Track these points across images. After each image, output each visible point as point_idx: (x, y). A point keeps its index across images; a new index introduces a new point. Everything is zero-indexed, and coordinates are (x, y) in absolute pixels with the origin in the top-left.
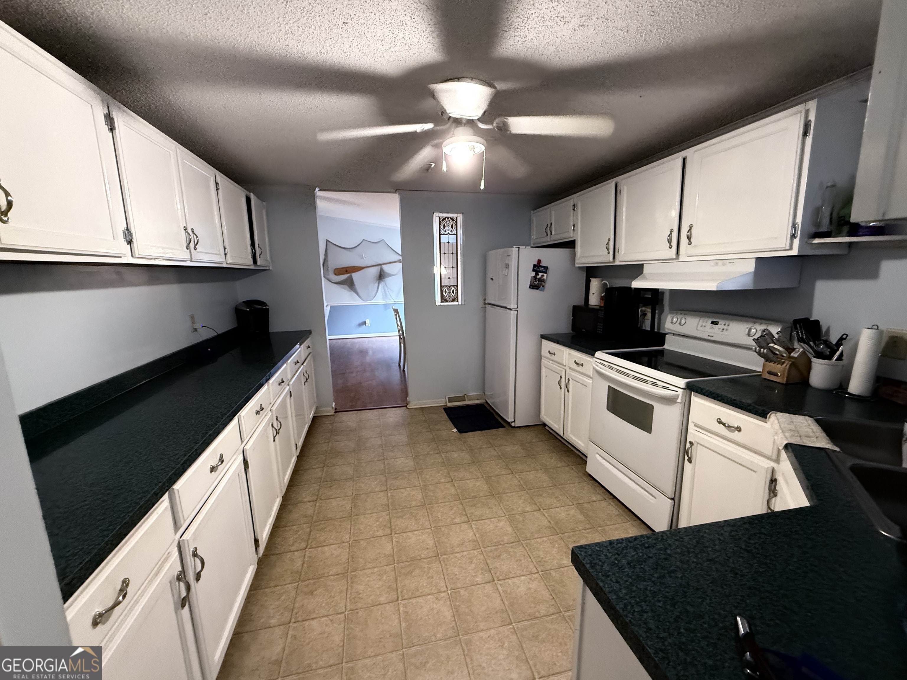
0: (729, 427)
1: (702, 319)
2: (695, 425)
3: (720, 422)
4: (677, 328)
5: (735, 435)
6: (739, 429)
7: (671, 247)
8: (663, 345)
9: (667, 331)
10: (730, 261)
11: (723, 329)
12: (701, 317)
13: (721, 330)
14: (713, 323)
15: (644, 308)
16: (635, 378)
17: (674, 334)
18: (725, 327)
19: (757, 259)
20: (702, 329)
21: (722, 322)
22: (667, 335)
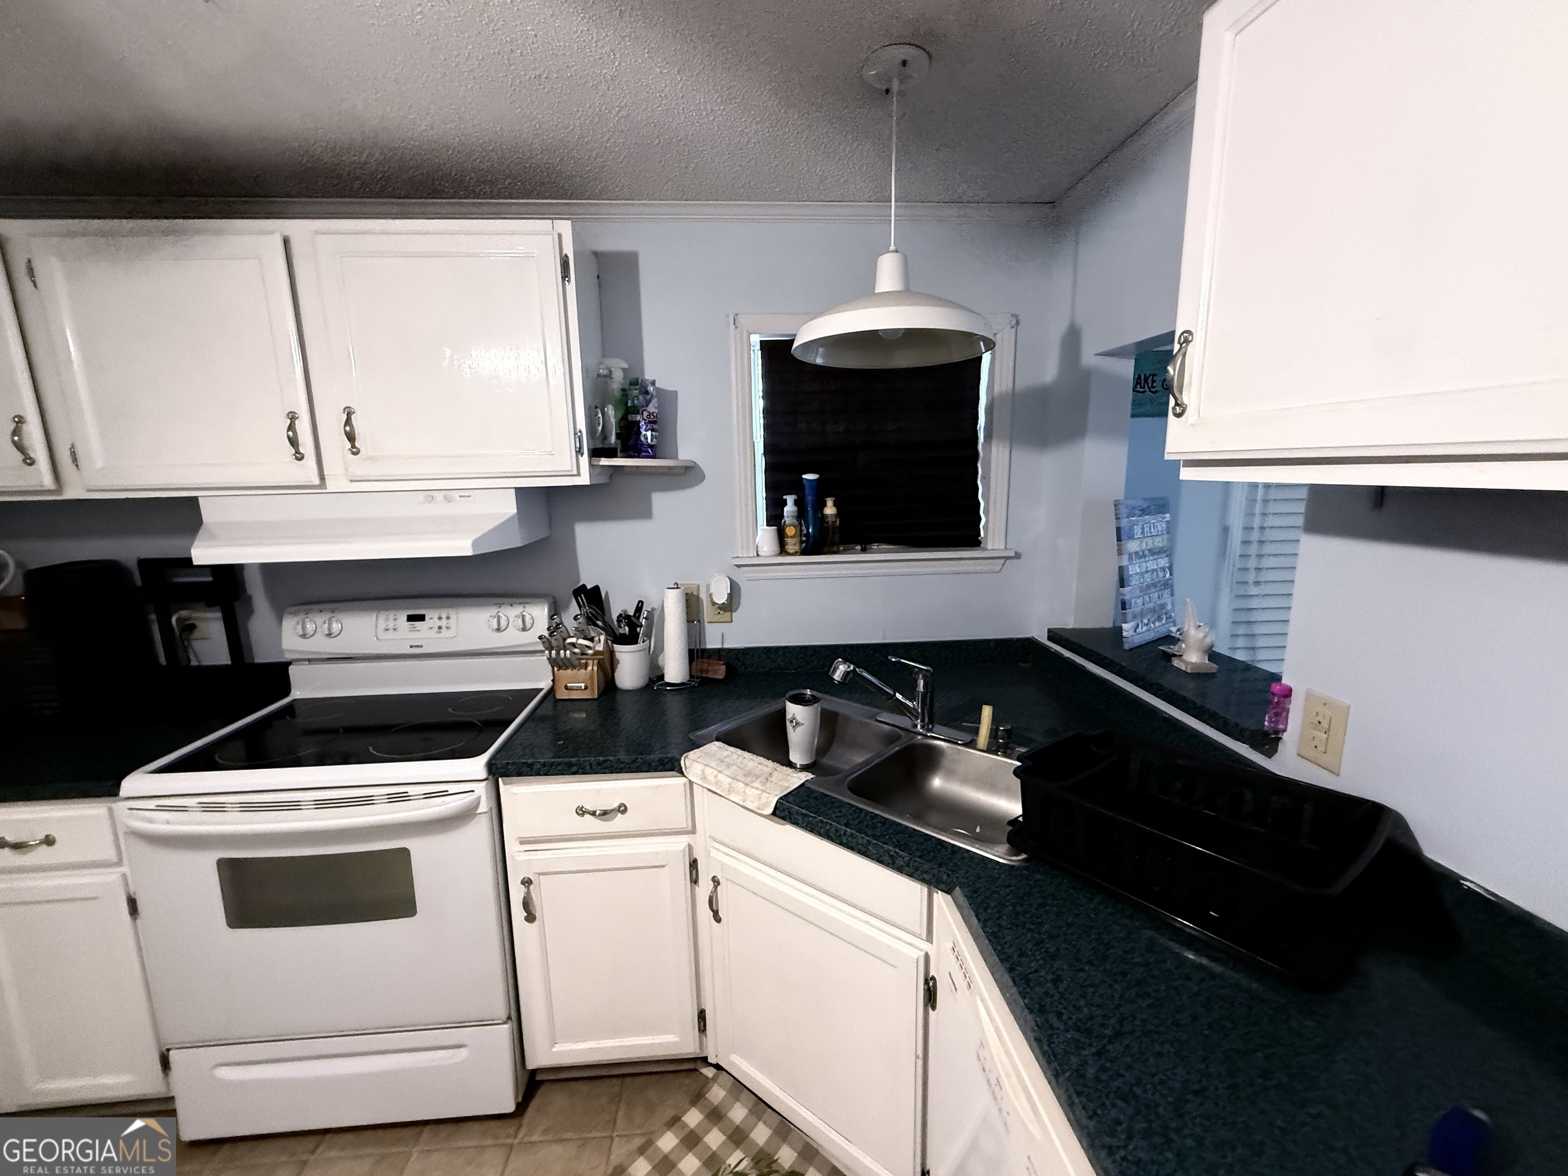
0: (605, 813)
1: (382, 617)
2: (522, 843)
3: (581, 812)
4: (320, 645)
5: (619, 823)
6: (622, 809)
7: (299, 457)
8: (287, 691)
9: (288, 657)
10: (462, 493)
11: (440, 628)
12: (379, 609)
13: (436, 629)
14: (411, 618)
15: (184, 613)
16: (321, 804)
17: (310, 661)
18: (444, 623)
19: (519, 491)
20: (390, 635)
21: (432, 617)
22: (291, 668)
